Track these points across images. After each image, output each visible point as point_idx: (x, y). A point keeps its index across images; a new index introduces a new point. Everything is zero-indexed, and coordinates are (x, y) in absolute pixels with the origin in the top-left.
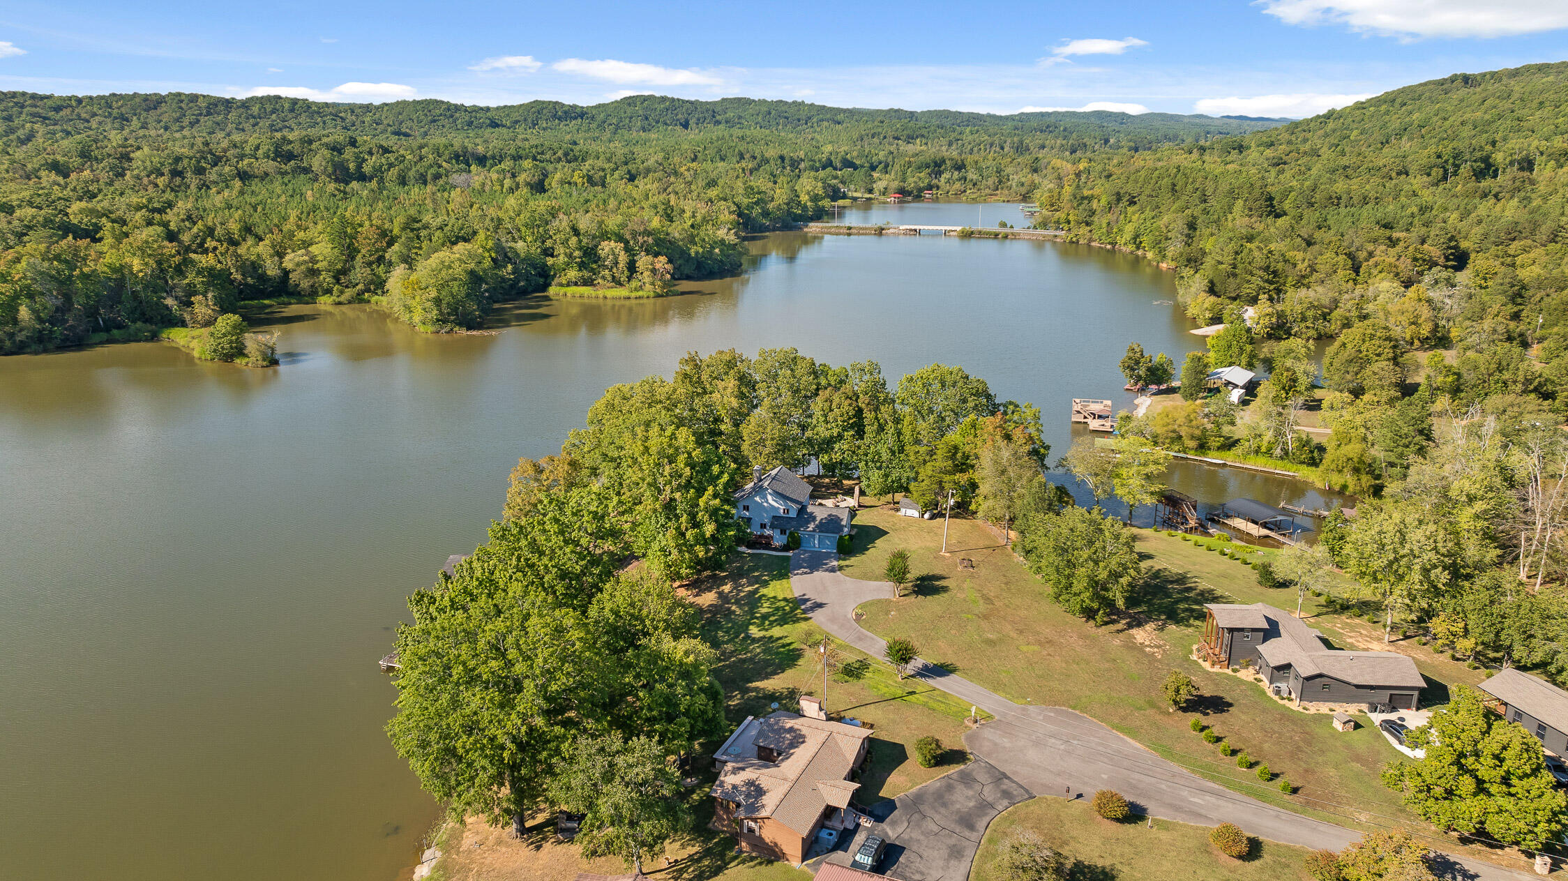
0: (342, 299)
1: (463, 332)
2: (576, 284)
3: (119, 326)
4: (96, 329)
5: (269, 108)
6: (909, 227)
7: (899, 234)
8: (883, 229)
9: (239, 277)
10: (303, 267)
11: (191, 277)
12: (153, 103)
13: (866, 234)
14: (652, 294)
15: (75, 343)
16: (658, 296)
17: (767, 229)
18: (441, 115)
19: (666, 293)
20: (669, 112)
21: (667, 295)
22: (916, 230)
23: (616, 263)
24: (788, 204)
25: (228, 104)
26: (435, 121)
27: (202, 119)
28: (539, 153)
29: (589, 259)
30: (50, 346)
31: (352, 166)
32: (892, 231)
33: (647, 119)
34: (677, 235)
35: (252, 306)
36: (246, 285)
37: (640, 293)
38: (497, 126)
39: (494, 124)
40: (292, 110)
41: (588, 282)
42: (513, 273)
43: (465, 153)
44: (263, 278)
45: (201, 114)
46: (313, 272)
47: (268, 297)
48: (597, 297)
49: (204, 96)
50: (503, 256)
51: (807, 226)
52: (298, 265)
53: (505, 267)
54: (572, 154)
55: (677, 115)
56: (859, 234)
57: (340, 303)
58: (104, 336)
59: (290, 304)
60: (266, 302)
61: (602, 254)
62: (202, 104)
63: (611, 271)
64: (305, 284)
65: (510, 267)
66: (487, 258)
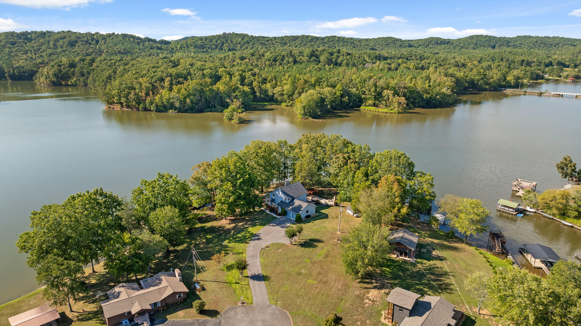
0: (289, 104)
1: (310, 119)
2: (371, 106)
3: (215, 107)
4: (208, 107)
5: (331, 40)
7: (550, 96)
8: (542, 93)
9: (258, 94)
10: (279, 93)
11: (237, 93)
12: (295, 38)
13: (533, 95)
14: (397, 112)
15: (201, 111)
16: (399, 113)
17: (486, 90)
18: (391, 42)
19: (404, 111)
20: (487, 42)
21: (403, 113)
22: (560, 95)
23: (388, 99)
25: (317, 38)
26: (388, 45)
27: (308, 44)
28: (409, 57)
29: (378, 96)
30: (194, 111)
31: (334, 60)
32: (547, 94)
34: (419, 89)
35: (261, 104)
36: (261, 97)
37: (392, 111)
38: (411, 46)
39: (410, 46)
40: (338, 41)
41: (374, 105)
42: (348, 100)
43: (380, 56)
44: (267, 95)
45: (308, 42)
46: (282, 95)
47: (267, 102)
48: (375, 111)
49: (311, 36)
50: (345, 93)
51: (505, 90)
52: (278, 92)
53: (345, 97)
54: (423, 57)
55: (491, 43)
56: (529, 95)
57: (287, 106)
58: (209, 109)
59: (273, 105)
60: (266, 103)
61: (383, 95)
62: (309, 39)
63: (386, 101)
64: (279, 98)
65: (347, 97)
66: (338, 93)
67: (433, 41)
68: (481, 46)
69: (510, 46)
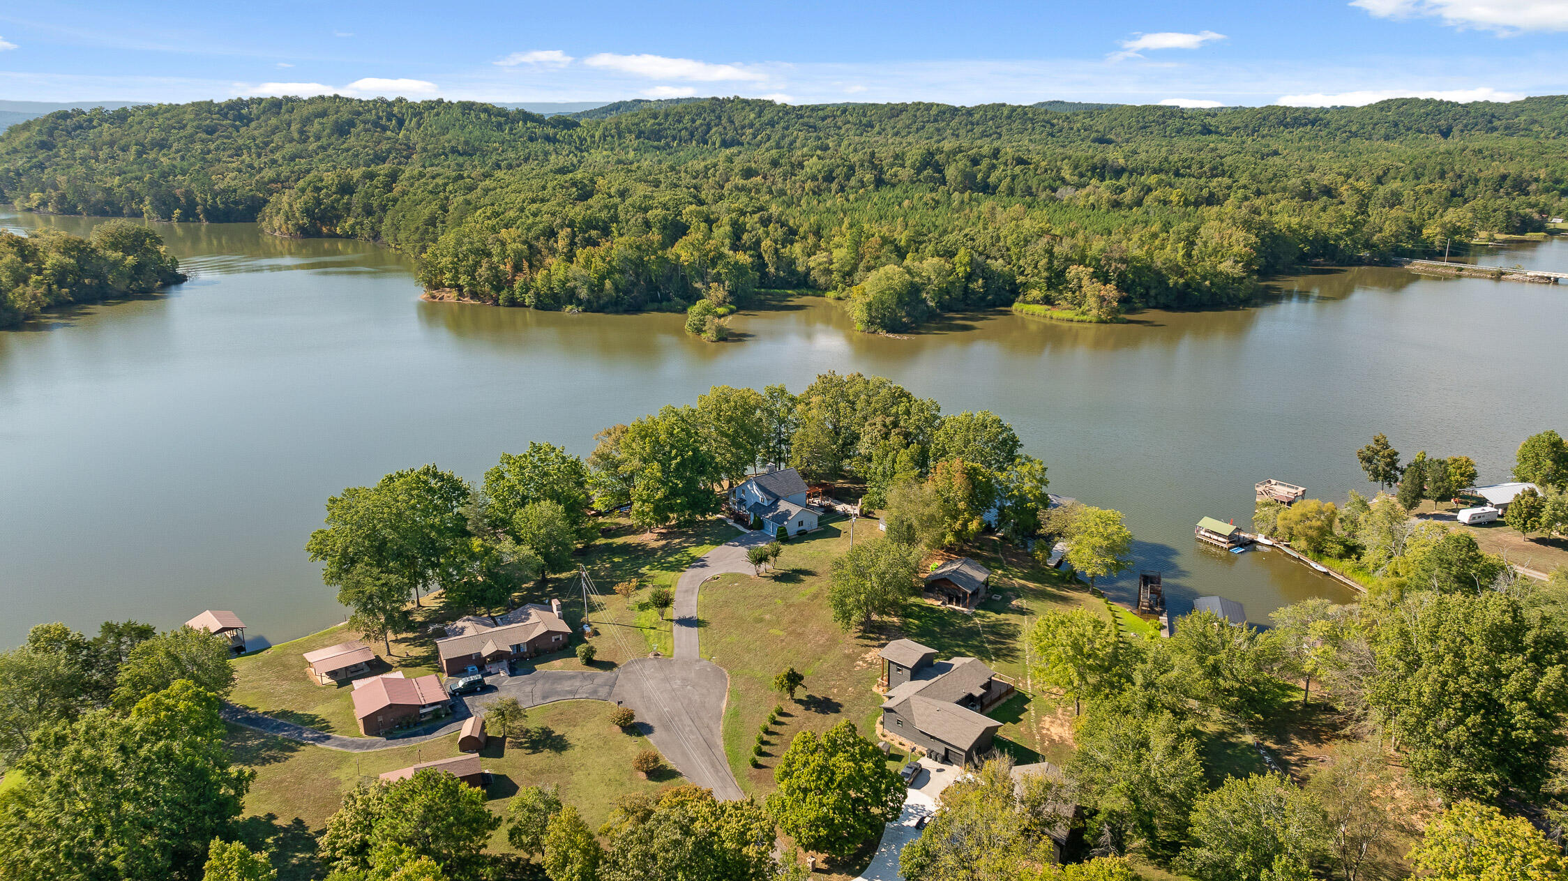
0: (842, 295)
1: (883, 334)
2: (1038, 302)
3: (669, 300)
4: (653, 301)
5: (990, 114)
6: (1540, 274)
7: (1524, 282)
8: (1503, 274)
9: (772, 270)
10: (822, 267)
11: (720, 268)
12: (896, 111)
13: (1480, 277)
14: (1094, 319)
15: (636, 308)
16: (1101, 322)
18: (1154, 121)
19: (1113, 318)
20: (1430, 117)
21: (1111, 321)
22: (1549, 278)
23: (1080, 287)
24: (1396, 237)
25: (954, 111)
26: (1145, 127)
27: (927, 125)
28: (1184, 167)
29: (1056, 280)
30: (621, 309)
31: (979, 176)
32: (1514, 276)
33: (1396, 125)
35: (777, 294)
36: (777, 277)
37: (1085, 317)
38: (1210, 132)
39: (1206, 130)
40: (1009, 117)
41: (1048, 301)
42: (983, 287)
43: (1104, 167)
44: (793, 273)
45: (928, 122)
46: (828, 272)
47: (794, 288)
48: (1045, 317)
49: (938, 105)
50: (977, 270)
51: (1409, 263)
52: (820, 264)
53: (977, 281)
54: (1220, 168)
55: (1439, 120)
56: (1470, 276)
57: (839, 299)
58: (656, 305)
59: (807, 295)
60: (789, 292)
61: (1068, 276)
62: (934, 112)
63: (1074, 293)
64: (822, 280)
65: (980, 281)
66: (960, 270)
67: (1271, 117)
68: (1408, 129)
69: (1495, 129)
